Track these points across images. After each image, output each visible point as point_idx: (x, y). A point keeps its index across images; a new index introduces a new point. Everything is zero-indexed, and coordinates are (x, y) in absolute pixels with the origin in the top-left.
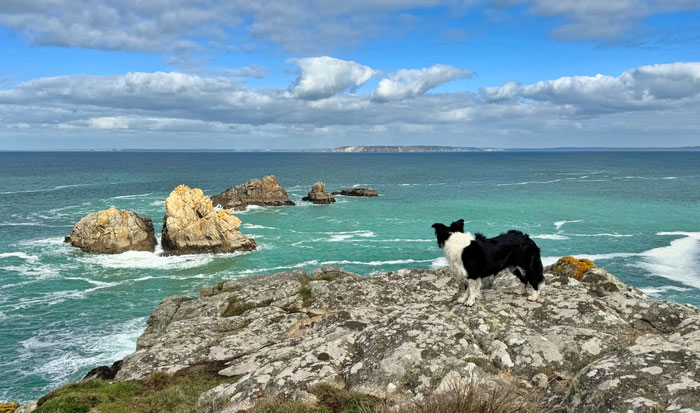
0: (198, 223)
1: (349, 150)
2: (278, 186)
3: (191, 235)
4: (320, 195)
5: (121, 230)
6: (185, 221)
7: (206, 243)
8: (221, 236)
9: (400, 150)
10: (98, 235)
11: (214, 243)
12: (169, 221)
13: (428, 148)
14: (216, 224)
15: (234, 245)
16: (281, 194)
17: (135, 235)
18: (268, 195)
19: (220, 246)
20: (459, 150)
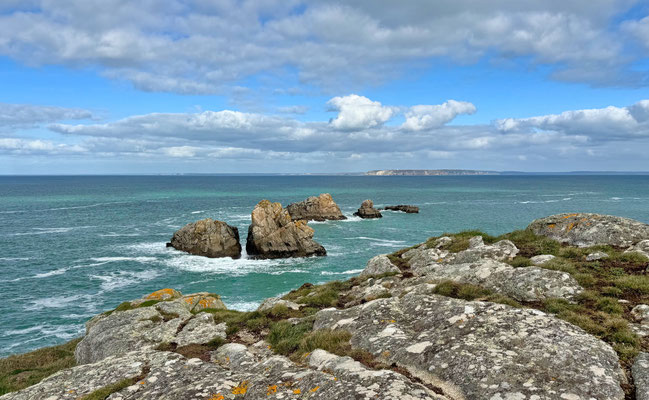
0: (278, 232)
1: (380, 173)
2: (332, 203)
3: (273, 242)
4: (368, 211)
5: (215, 237)
6: (268, 230)
7: (285, 249)
8: (298, 243)
9: (426, 174)
10: (196, 241)
11: (292, 249)
12: (255, 229)
13: (452, 171)
14: (294, 233)
15: (308, 251)
16: (335, 210)
17: (226, 241)
18: (324, 210)
19: (296, 251)
20: (480, 174)
